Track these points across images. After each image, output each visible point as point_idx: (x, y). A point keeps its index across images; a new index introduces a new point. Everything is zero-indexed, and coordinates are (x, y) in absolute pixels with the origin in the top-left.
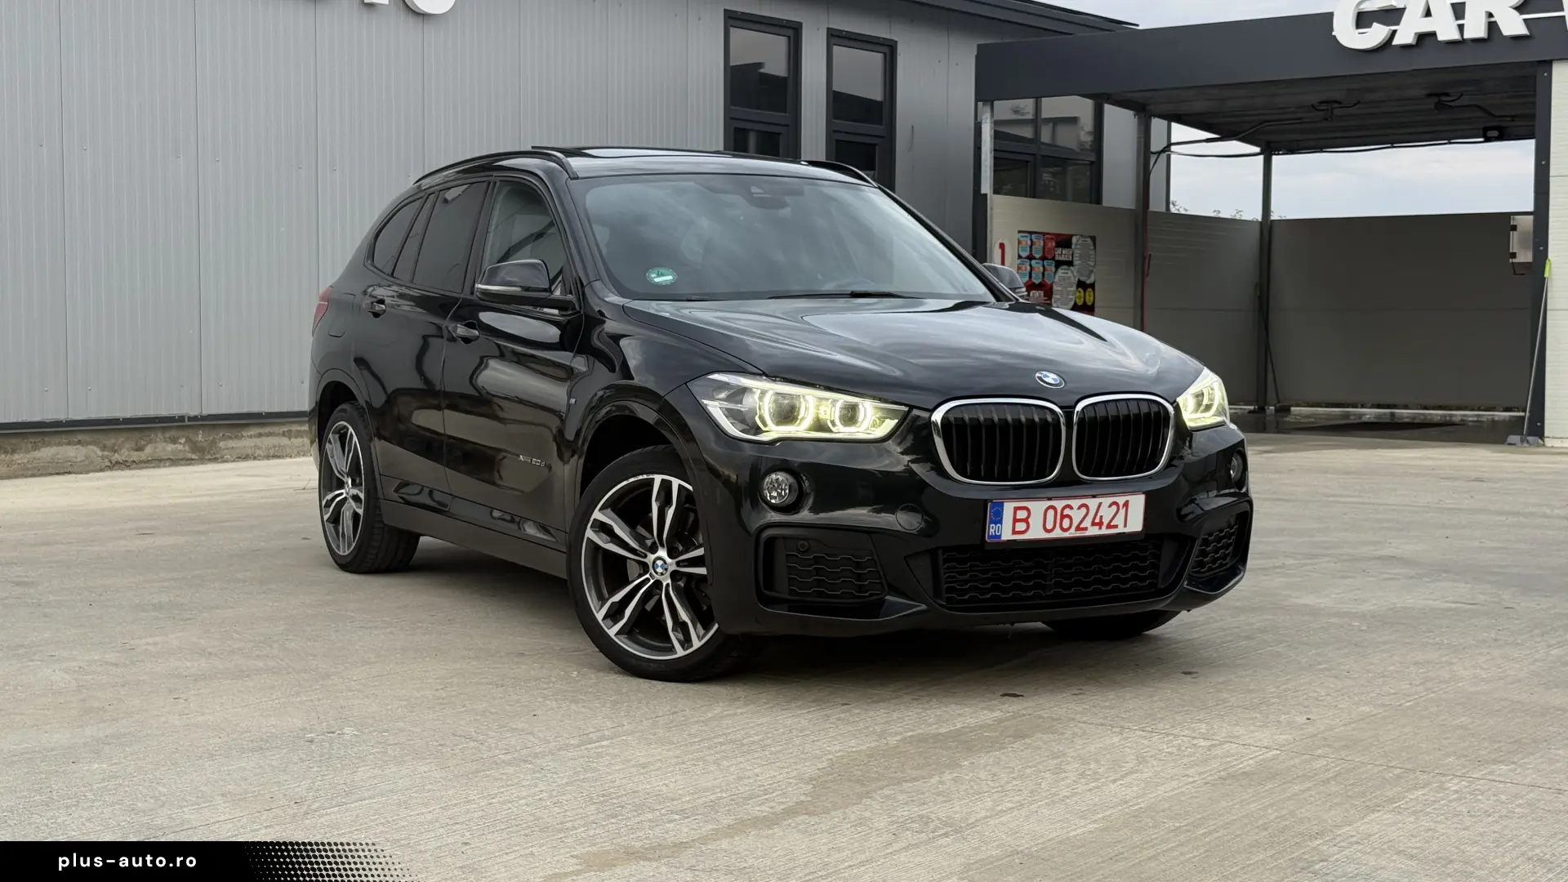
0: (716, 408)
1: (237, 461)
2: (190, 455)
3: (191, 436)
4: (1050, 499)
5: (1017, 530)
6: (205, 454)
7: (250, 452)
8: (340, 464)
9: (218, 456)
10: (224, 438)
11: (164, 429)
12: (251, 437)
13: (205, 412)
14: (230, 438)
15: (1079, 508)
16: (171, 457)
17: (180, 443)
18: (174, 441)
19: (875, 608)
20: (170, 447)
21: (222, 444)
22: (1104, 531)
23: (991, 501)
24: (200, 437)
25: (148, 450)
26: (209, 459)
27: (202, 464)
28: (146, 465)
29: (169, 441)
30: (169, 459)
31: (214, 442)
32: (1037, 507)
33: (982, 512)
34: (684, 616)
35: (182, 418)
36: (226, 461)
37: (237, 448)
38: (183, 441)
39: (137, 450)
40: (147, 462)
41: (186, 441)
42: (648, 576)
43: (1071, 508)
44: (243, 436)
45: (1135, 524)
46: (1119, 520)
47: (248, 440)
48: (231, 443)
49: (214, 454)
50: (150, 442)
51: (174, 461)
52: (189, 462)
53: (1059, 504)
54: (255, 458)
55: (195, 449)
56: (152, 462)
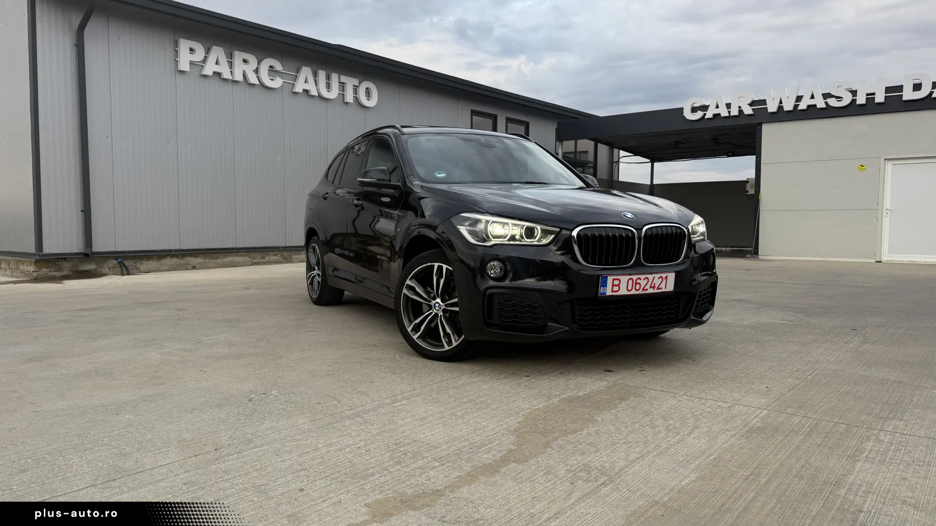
0: (463, 230)
2: (281, 260)
3: (282, 253)
4: (630, 275)
5: (614, 290)
8: (313, 260)
10: (295, 254)
11: (273, 251)
13: (288, 245)
15: (644, 279)
18: (276, 255)
19: (542, 329)
20: (275, 258)
21: (293, 257)
22: (656, 291)
23: (602, 275)
24: (286, 254)
25: (267, 258)
28: (266, 264)
29: (274, 255)
31: (290, 256)
32: (624, 279)
33: (597, 281)
34: (448, 330)
35: (279, 247)
36: (296, 263)
38: (279, 255)
40: (266, 262)
42: (431, 311)
43: (640, 279)
45: (670, 287)
46: (663, 286)
50: (267, 255)
51: (276, 263)
52: (281, 263)
53: (635, 277)
55: (284, 258)
56: (268, 262)
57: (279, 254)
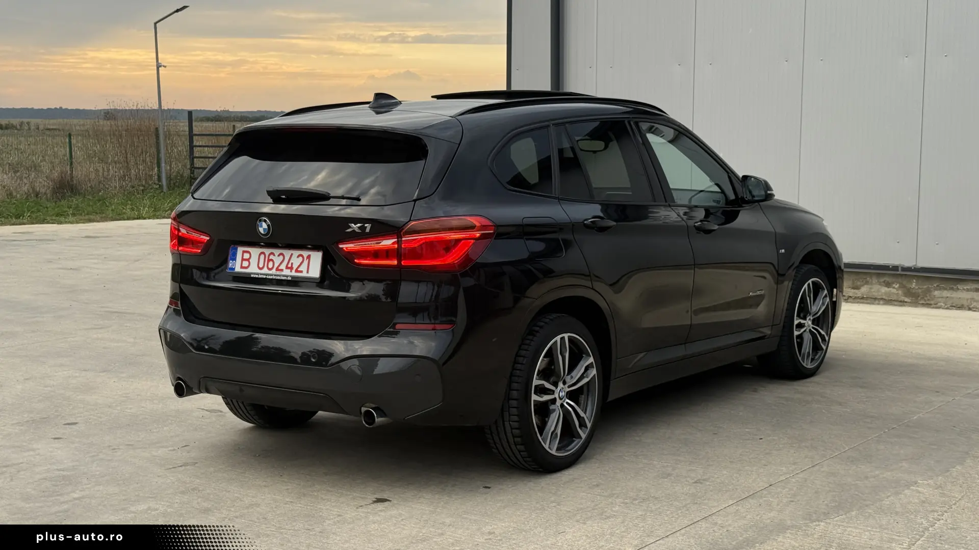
1: (951, 309)
2: (903, 298)
3: (904, 283)
6: (917, 299)
7: (965, 303)
9: (931, 302)
10: (939, 288)
11: (881, 275)
12: (967, 290)
14: (945, 289)
16: (884, 297)
17: (894, 288)
18: (888, 285)
20: (884, 290)
21: (936, 293)
24: (914, 285)
25: (864, 290)
26: (923, 304)
27: (916, 307)
28: (862, 301)
29: (884, 285)
30: (882, 299)
31: (928, 290)
36: (939, 308)
37: (953, 298)
39: (853, 288)
40: (863, 298)
41: (899, 287)
44: (958, 289)
47: (963, 293)
48: (945, 294)
49: (929, 300)
50: (867, 283)
51: (889, 301)
52: (902, 303)
54: (970, 309)
55: (909, 293)
56: (867, 298)
57: (897, 283)
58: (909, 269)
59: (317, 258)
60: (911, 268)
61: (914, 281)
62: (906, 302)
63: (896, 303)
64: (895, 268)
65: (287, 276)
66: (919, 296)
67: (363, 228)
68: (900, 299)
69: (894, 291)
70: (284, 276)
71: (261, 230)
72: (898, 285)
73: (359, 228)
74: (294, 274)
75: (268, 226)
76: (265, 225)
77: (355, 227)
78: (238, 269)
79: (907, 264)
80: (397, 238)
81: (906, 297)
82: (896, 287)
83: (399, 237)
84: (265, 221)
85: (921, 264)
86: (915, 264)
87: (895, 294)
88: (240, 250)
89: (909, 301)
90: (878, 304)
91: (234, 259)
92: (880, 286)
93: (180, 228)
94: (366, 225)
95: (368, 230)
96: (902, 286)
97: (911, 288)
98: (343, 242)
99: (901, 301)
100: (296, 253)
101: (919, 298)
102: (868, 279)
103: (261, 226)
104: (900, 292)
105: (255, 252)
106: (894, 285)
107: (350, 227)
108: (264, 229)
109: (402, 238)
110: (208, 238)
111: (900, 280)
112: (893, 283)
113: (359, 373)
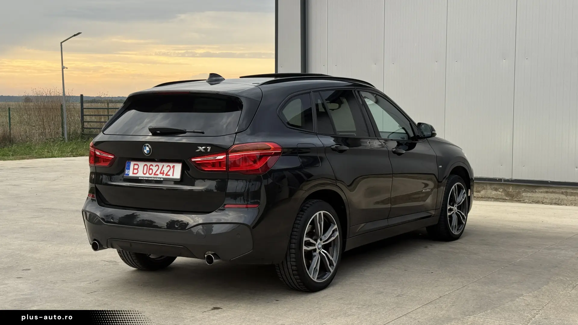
1: (532, 203)
2: (505, 197)
3: (506, 189)
6: (513, 198)
7: (540, 200)
9: (521, 199)
10: (525, 191)
11: (492, 184)
12: (541, 192)
14: (529, 192)
16: (494, 197)
17: (500, 191)
18: (496, 190)
20: (494, 192)
21: (524, 194)
24: (511, 189)
25: (483, 192)
26: (516, 200)
27: (512, 202)
28: (481, 199)
29: (494, 189)
30: (493, 198)
31: (519, 193)
36: (525, 203)
37: (533, 197)
39: (478, 192)
40: (482, 197)
41: (503, 191)
44: (536, 192)
47: (539, 194)
48: (529, 194)
49: (519, 198)
50: (484, 189)
51: (497, 199)
52: (504, 200)
54: (543, 203)
55: (508, 194)
56: (485, 197)
57: (501, 188)
58: (508, 181)
59: (178, 167)
60: (509, 180)
61: (511, 187)
62: (506, 200)
63: (501, 200)
64: (500, 180)
65: (161, 178)
66: (514, 196)
67: (206, 149)
68: (503, 198)
69: (500, 193)
70: (159, 178)
71: (145, 151)
72: (502, 190)
73: (204, 149)
74: (164, 176)
75: (150, 149)
76: (147, 149)
77: (201, 148)
78: (131, 174)
79: (507, 178)
80: (226, 155)
81: (507, 197)
82: (501, 191)
83: (227, 154)
84: (148, 146)
85: (514, 178)
86: (511, 177)
87: (500, 195)
88: (132, 163)
89: (508, 199)
90: (491, 201)
91: (129, 169)
92: (491, 191)
93: (96, 152)
94: (208, 147)
95: (209, 151)
96: (504, 190)
97: (509, 191)
98: (194, 157)
99: (503, 199)
100: (166, 164)
101: (514, 197)
102: (485, 186)
103: (146, 149)
104: (503, 194)
105: (141, 164)
106: (499, 190)
107: (198, 149)
108: (147, 150)
109: (229, 155)
110: (113, 157)
111: (503, 187)
112: (499, 189)
113: (203, 233)
